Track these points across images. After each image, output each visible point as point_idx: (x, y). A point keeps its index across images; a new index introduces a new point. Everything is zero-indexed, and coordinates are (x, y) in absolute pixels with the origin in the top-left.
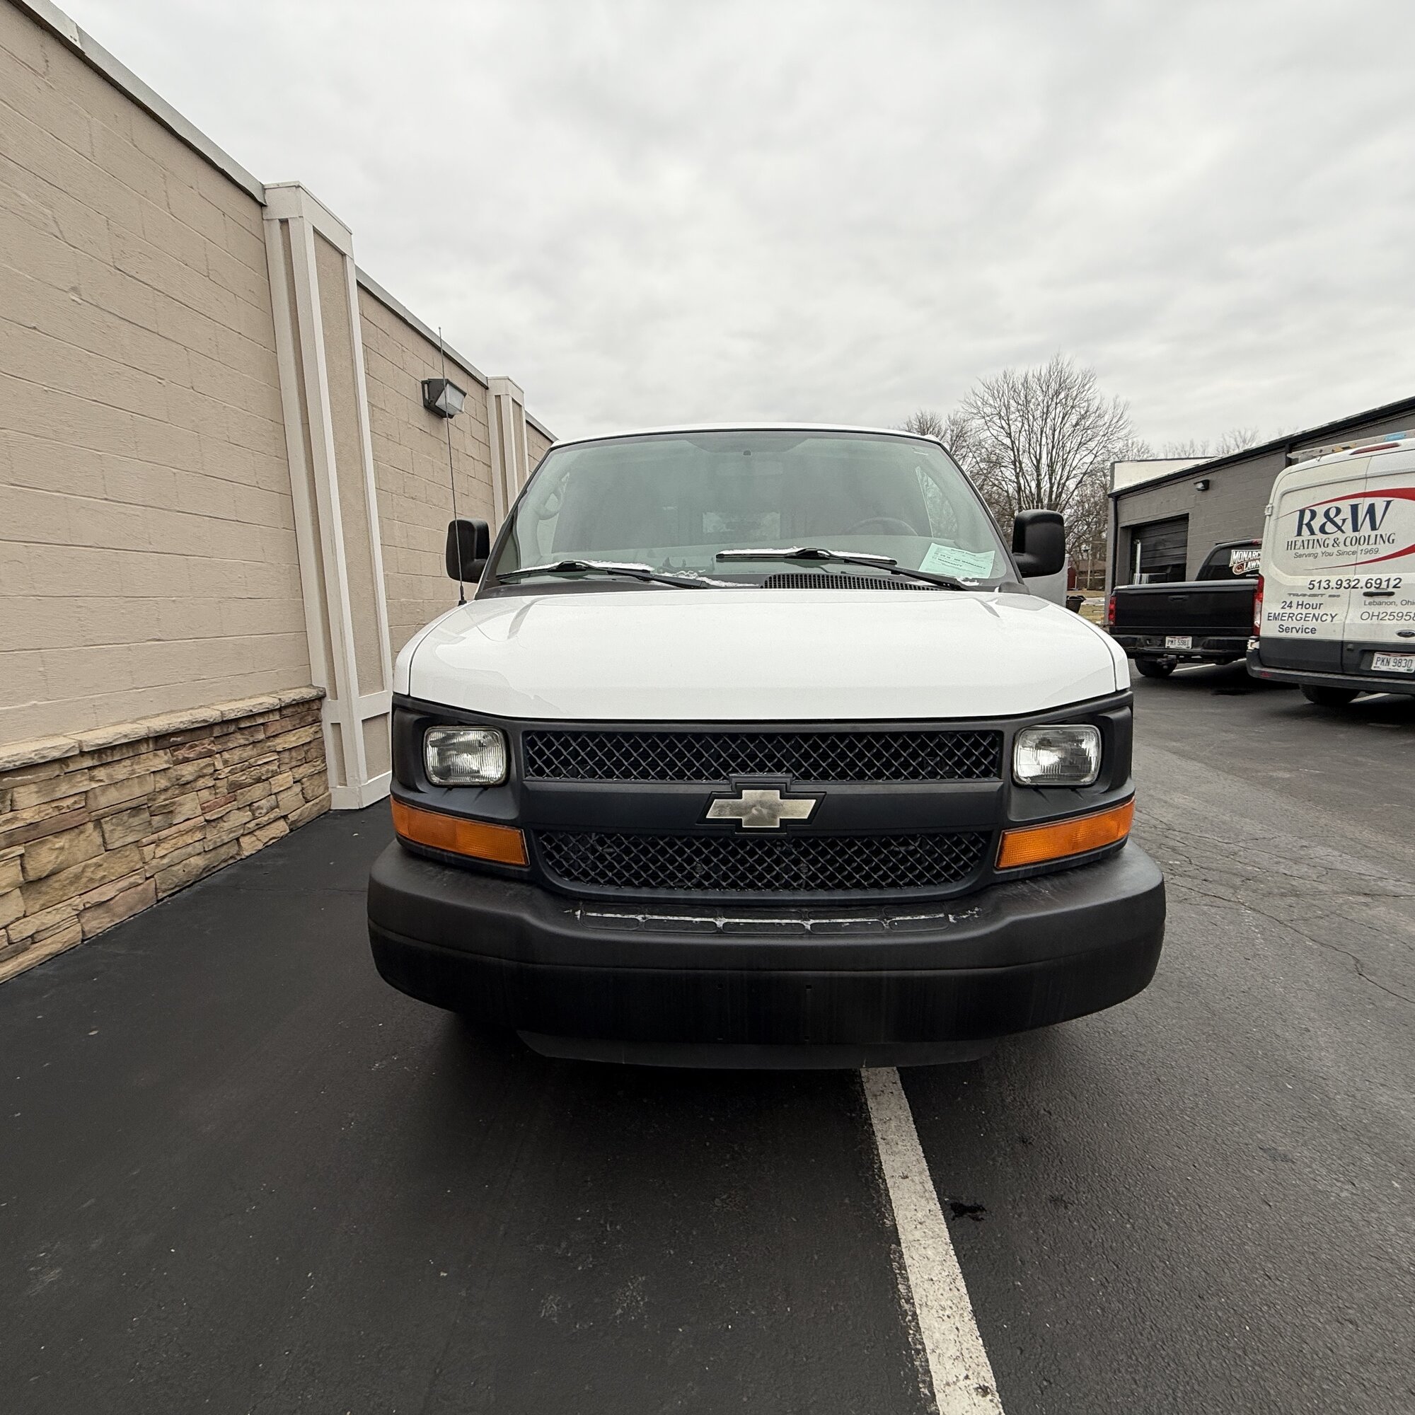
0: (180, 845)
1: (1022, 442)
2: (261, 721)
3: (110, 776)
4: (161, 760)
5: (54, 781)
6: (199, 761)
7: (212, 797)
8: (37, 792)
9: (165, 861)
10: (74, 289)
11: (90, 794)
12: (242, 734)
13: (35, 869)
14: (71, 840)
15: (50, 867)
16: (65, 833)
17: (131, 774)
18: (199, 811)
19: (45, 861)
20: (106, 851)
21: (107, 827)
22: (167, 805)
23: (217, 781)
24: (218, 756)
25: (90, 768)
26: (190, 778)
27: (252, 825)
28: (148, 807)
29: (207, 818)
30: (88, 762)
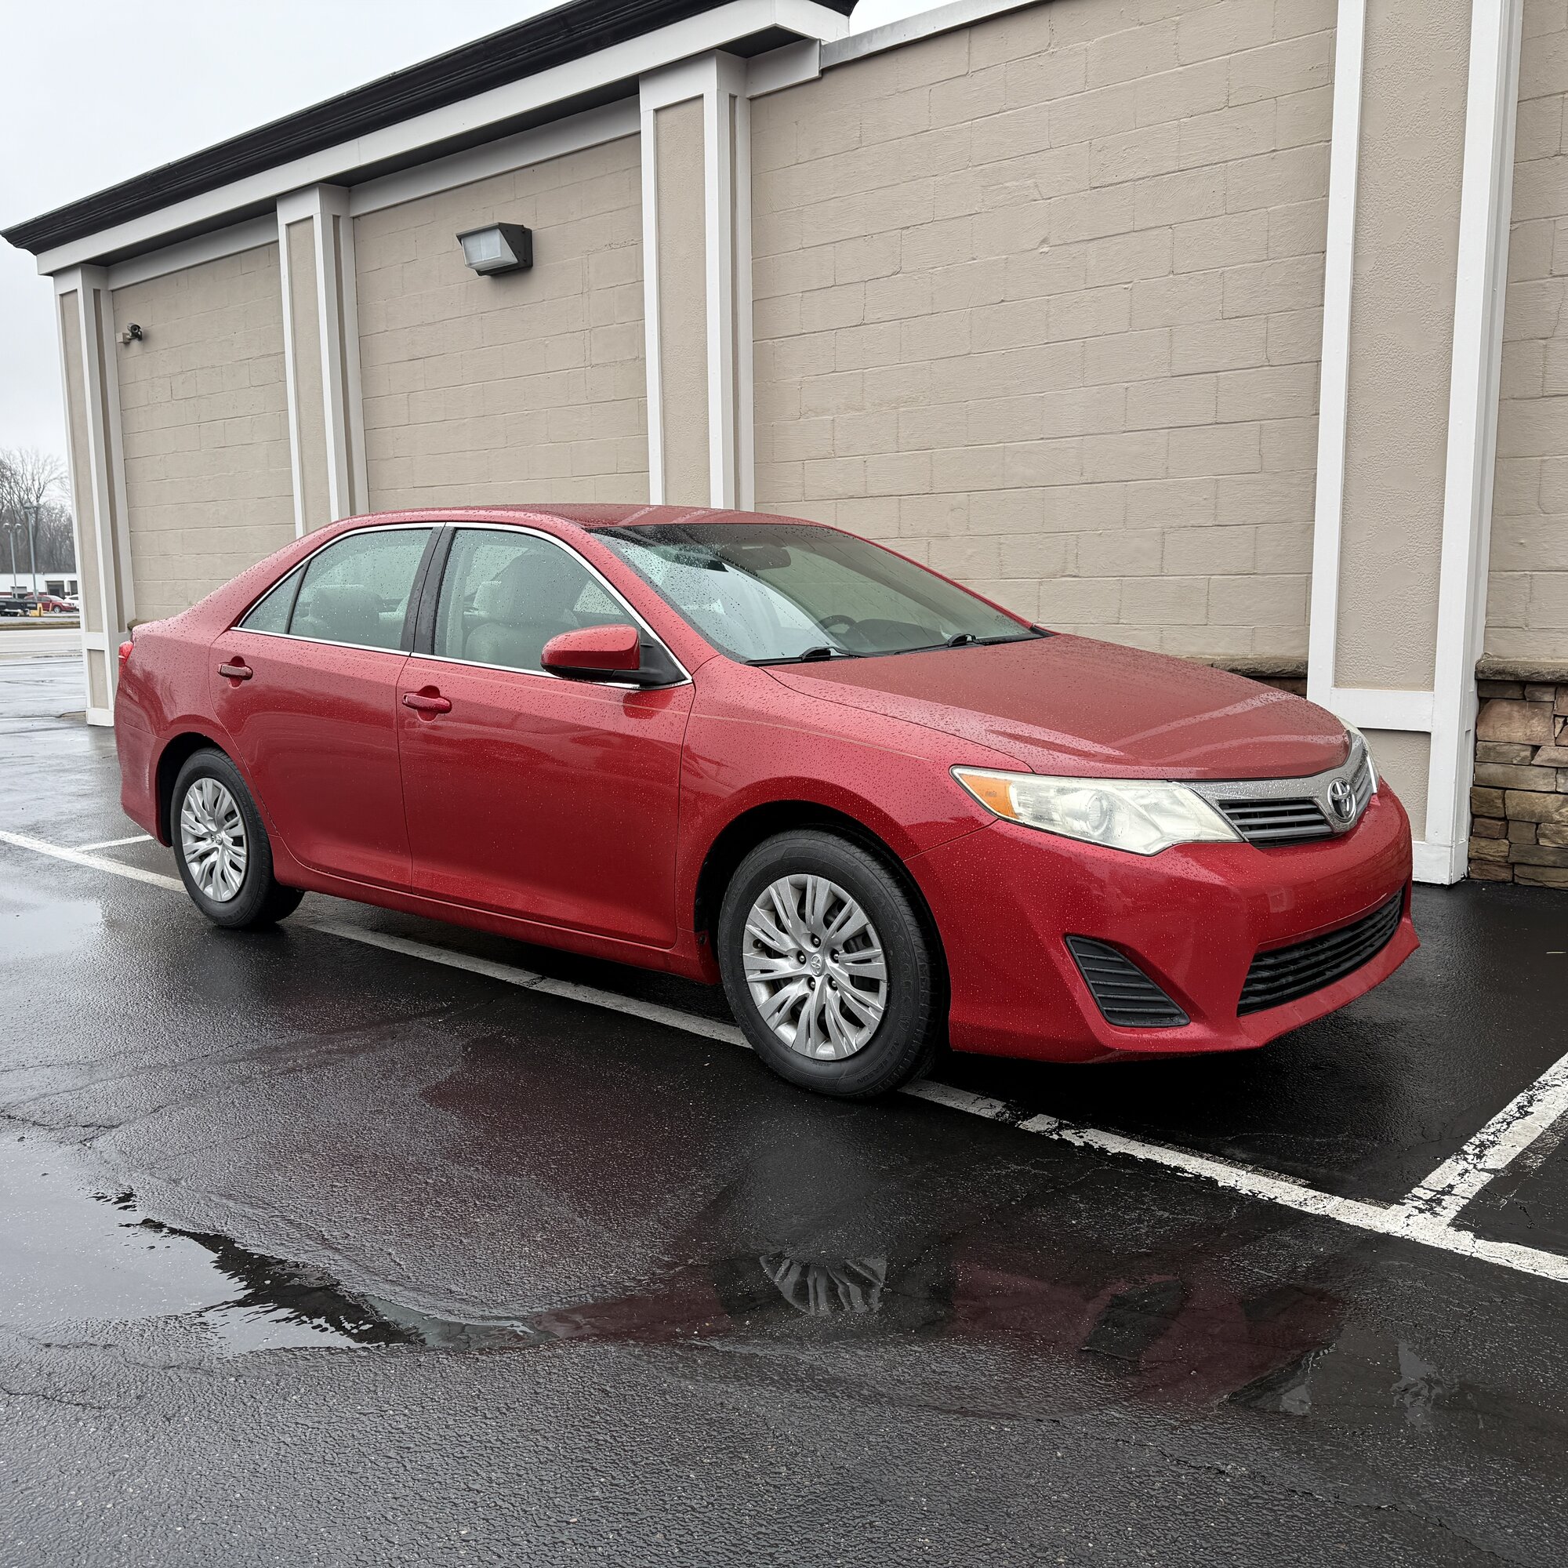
10: (1044, 241)
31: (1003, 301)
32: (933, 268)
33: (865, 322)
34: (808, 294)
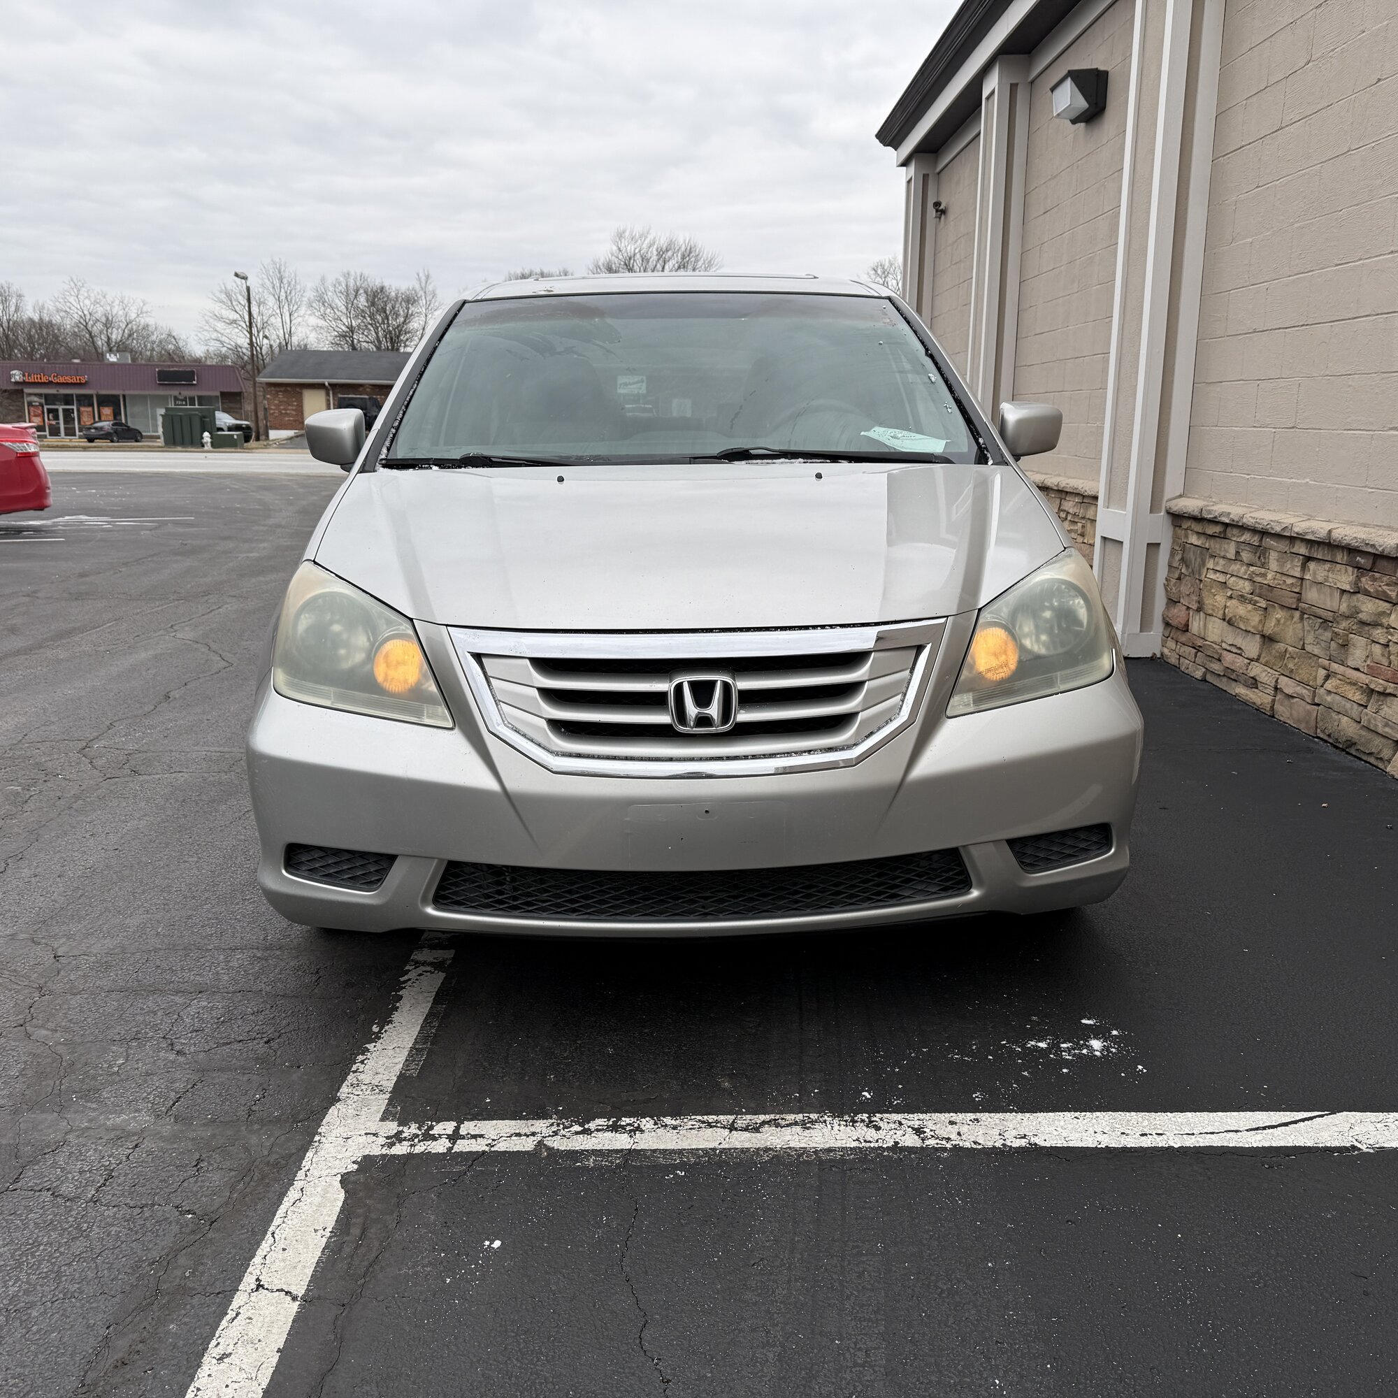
31: (1379, 80)
32: (1333, 50)
33: (1283, 125)
34: (1250, 101)
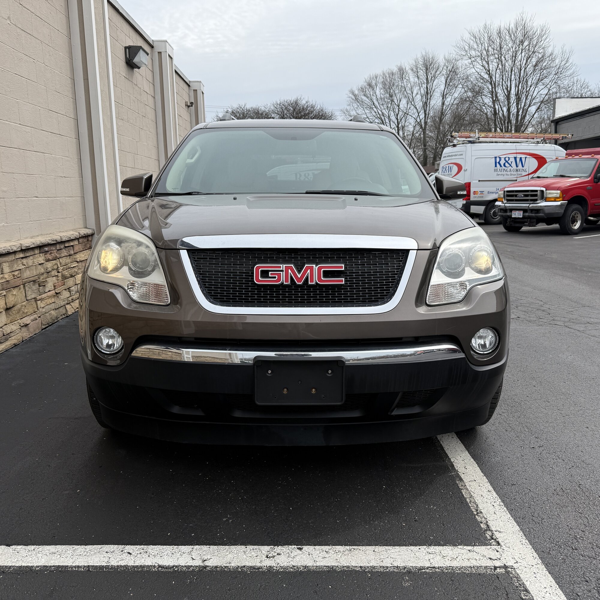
0: (48, 303)
1: (497, 77)
2: (72, 244)
3: (27, 263)
4: (41, 259)
5: (12, 262)
6: (53, 261)
7: (56, 282)
8: (9, 266)
9: (44, 310)
11: (22, 270)
12: (66, 250)
13: (9, 303)
14: (17, 292)
15: (13, 303)
16: (16, 288)
17: (33, 264)
18: (53, 287)
19: (11, 299)
20: (27, 300)
21: (26, 288)
22: (44, 282)
23: (59, 273)
24: (58, 260)
25: (22, 258)
26: (50, 269)
27: (70, 299)
28: (38, 282)
29: (56, 292)
30: (22, 255)
